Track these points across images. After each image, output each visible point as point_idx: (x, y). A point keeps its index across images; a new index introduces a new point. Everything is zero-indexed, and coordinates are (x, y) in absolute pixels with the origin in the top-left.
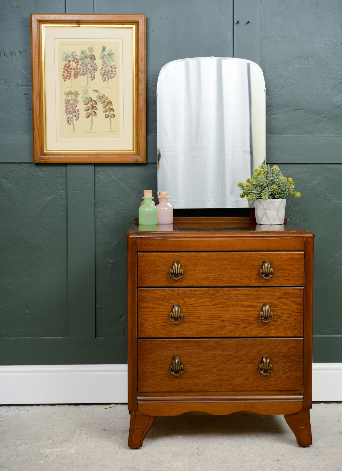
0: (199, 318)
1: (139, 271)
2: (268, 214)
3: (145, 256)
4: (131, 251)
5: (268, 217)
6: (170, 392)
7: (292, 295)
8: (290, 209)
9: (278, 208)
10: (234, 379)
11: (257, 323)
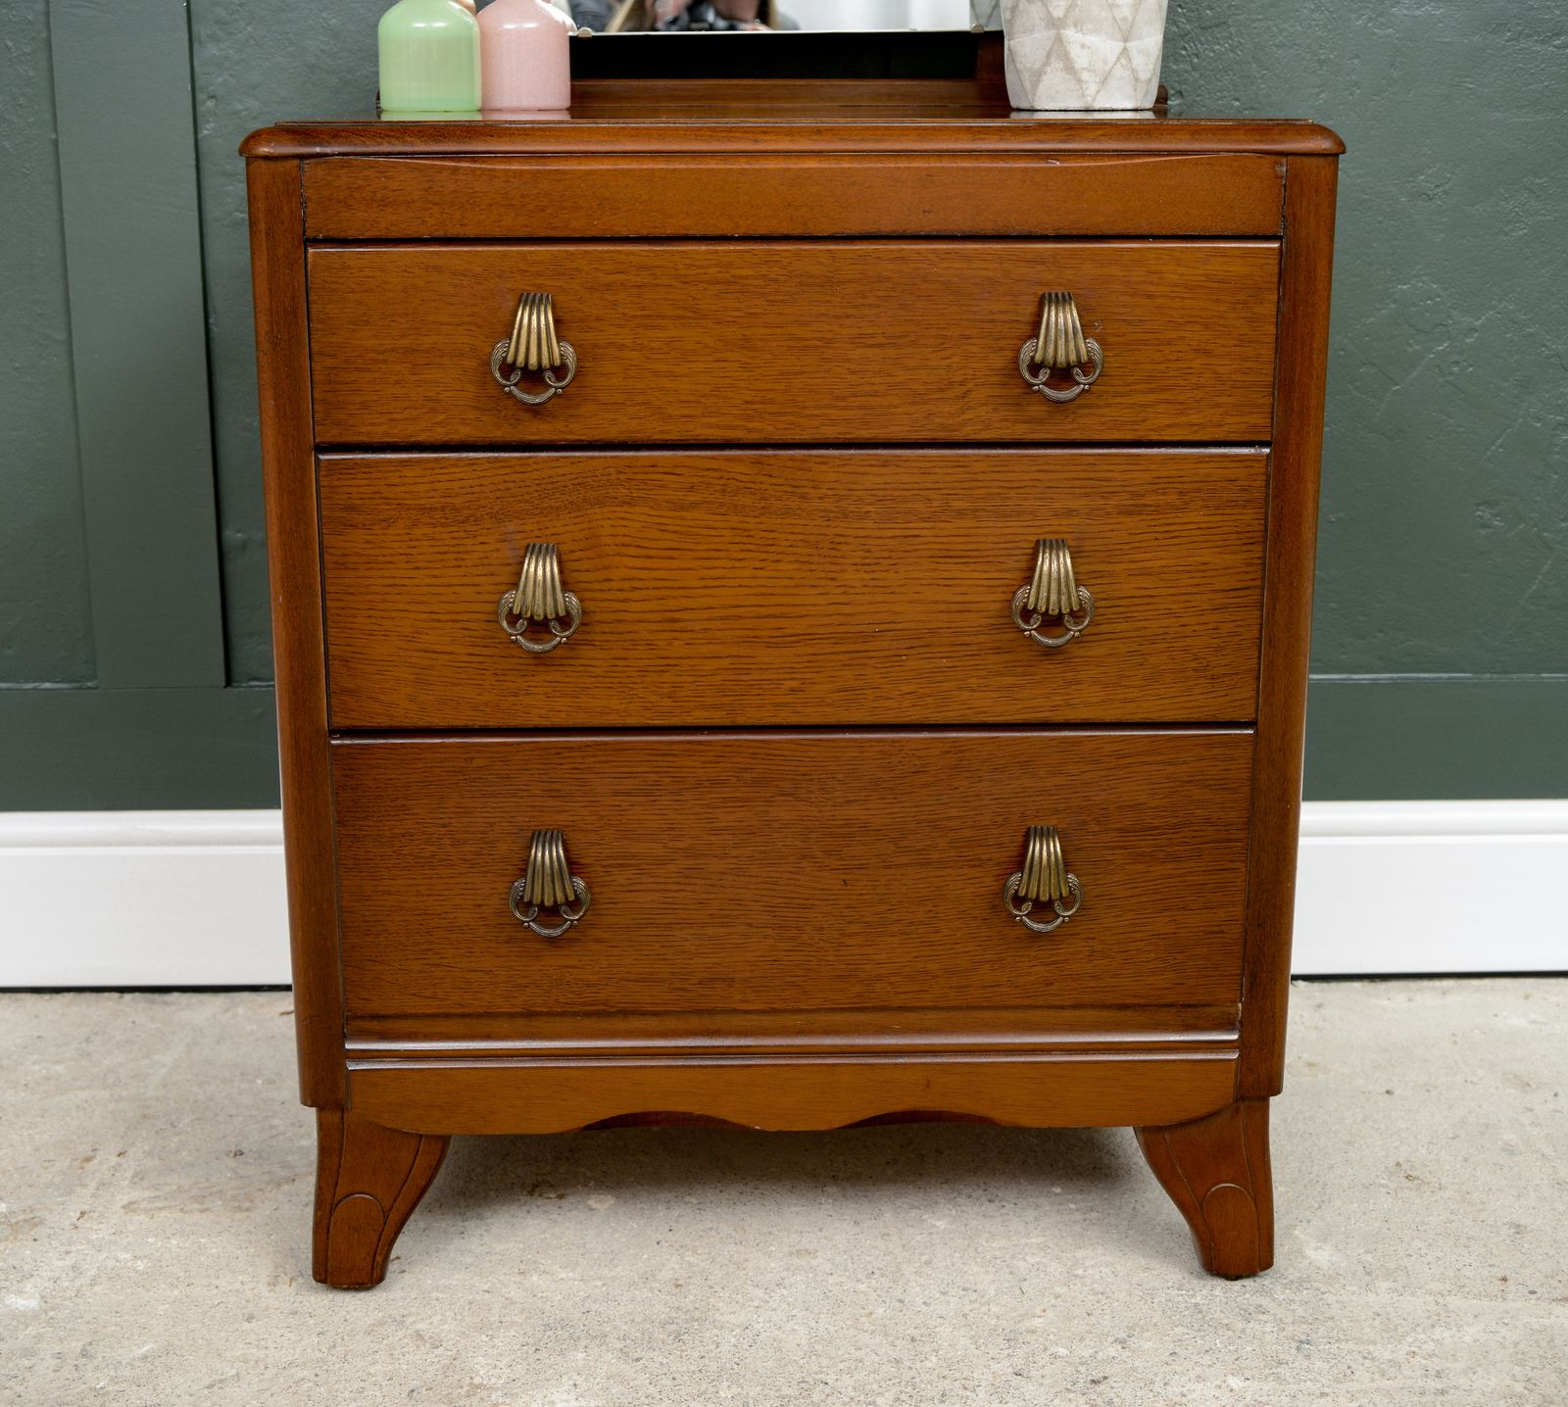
0: (673, 620)
1: (320, 354)
2: (1075, 51)
3: (349, 267)
4: (267, 234)
5: (1070, 68)
6: (522, 1015)
7: (1199, 490)
8: (1185, 49)
9: (1125, 19)
10: (868, 950)
11: (997, 650)
